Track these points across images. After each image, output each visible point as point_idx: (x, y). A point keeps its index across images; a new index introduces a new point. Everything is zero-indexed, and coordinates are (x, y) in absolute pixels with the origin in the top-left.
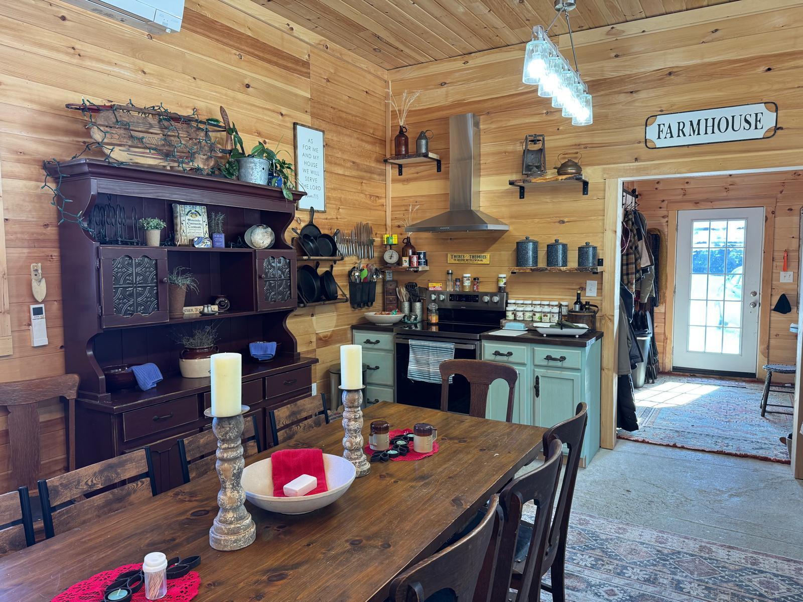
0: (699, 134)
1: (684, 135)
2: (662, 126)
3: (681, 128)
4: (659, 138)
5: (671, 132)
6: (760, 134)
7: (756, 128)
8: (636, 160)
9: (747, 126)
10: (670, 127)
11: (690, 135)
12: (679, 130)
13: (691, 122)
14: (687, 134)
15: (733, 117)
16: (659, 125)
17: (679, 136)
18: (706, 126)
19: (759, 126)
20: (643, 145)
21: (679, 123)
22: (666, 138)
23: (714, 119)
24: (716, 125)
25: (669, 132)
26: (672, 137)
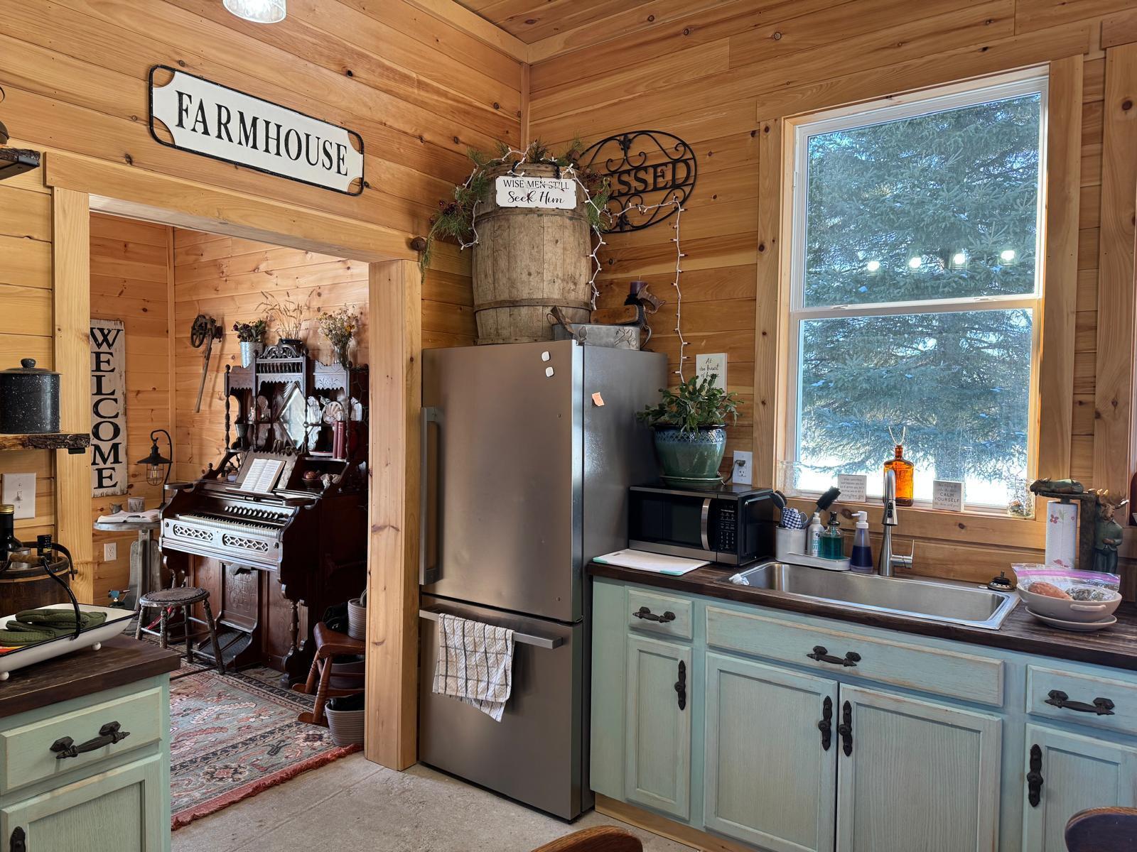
0: (254, 146)
1: (230, 140)
2: (185, 99)
3: (224, 120)
4: (180, 124)
5: (204, 122)
6: (343, 184)
7: (339, 172)
8: (130, 160)
9: (327, 164)
10: (201, 107)
11: (240, 143)
12: (220, 123)
13: (241, 114)
14: (236, 140)
15: (308, 136)
16: (180, 94)
17: (219, 136)
18: (267, 137)
19: (343, 171)
20: (144, 129)
21: (220, 107)
22: (194, 130)
23: (279, 127)
24: (281, 141)
25: (200, 118)
26: (206, 132)
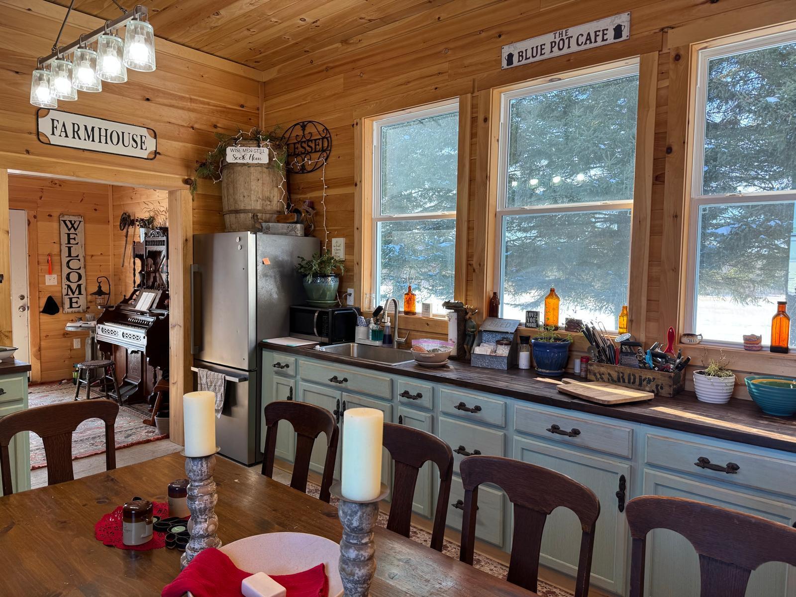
0: (93, 140)
1: (80, 139)
2: (56, 122)
3: (76, 130)
4: (53, 134)
5: (66, 131)
6: (144, 154)
7: (142, 148)
8: (28, 152)
9: (135, 145)
10: (64, 125)
11: (85, 140)
12: (74, 131)
13: (86, 126)
14: (82, 137)
15: (123, 133)
16: (53, 120)
17: (74, 137)
18: (100, 135)
19: (144, 147)
20: (34, 137)
21: (74, 124)
22: (60, 136)
23: (106, 130)
24: (108, 137)
25: (63, 130)
26: (67, 136)
